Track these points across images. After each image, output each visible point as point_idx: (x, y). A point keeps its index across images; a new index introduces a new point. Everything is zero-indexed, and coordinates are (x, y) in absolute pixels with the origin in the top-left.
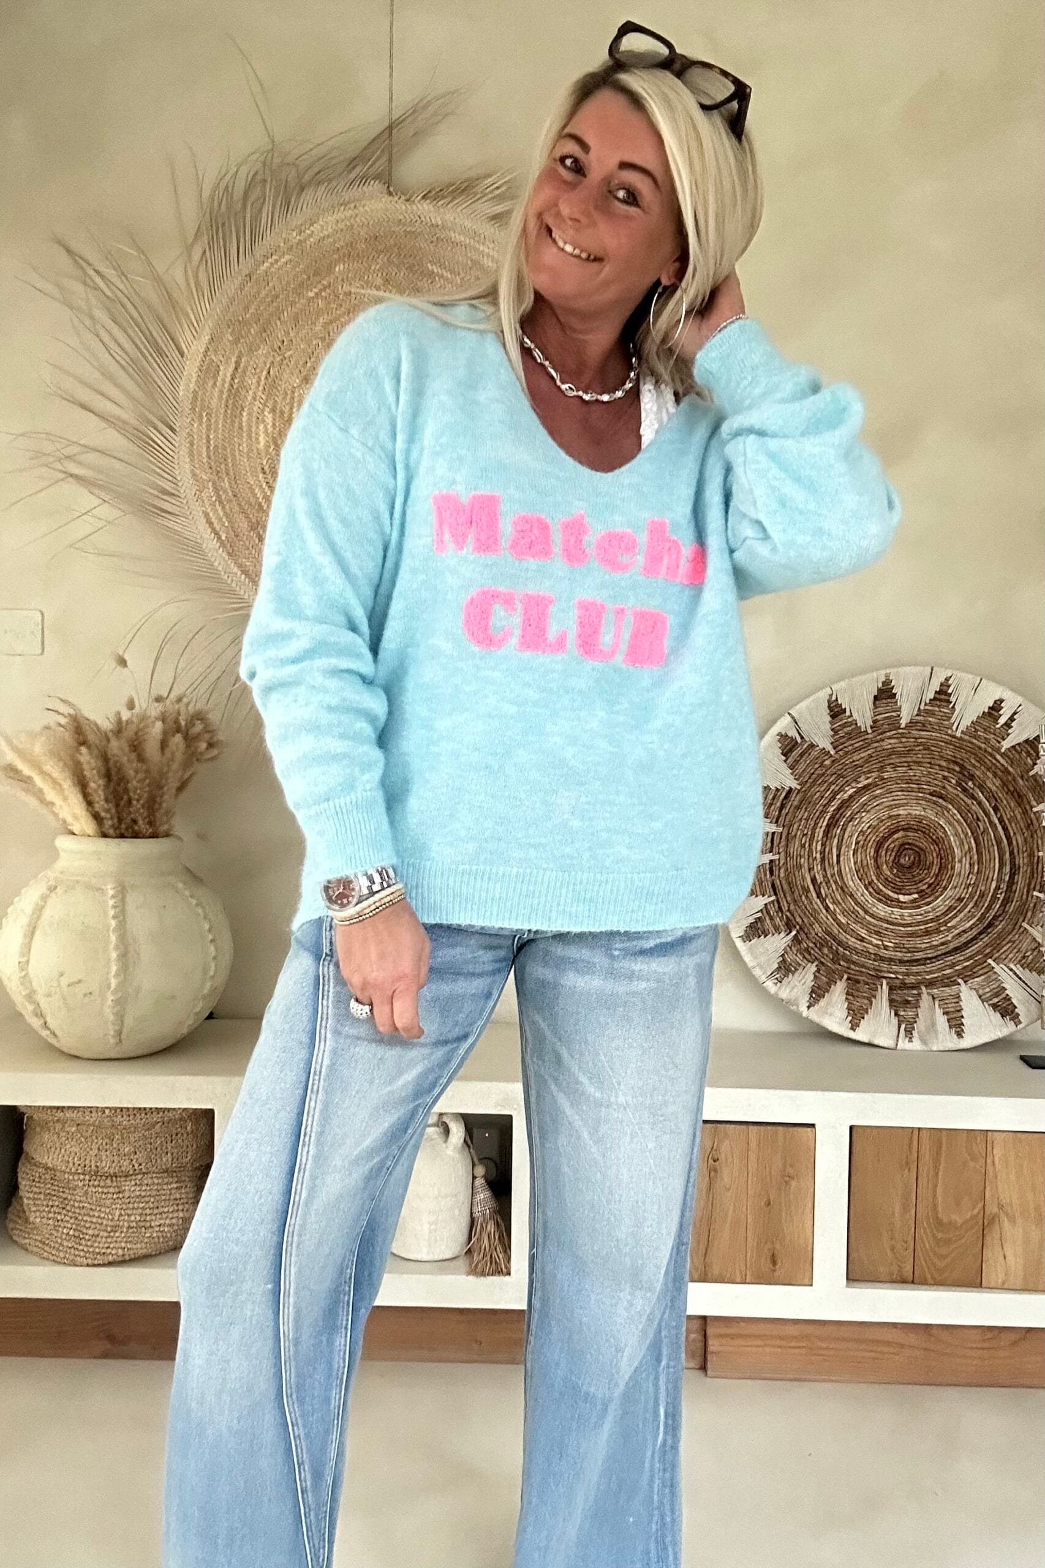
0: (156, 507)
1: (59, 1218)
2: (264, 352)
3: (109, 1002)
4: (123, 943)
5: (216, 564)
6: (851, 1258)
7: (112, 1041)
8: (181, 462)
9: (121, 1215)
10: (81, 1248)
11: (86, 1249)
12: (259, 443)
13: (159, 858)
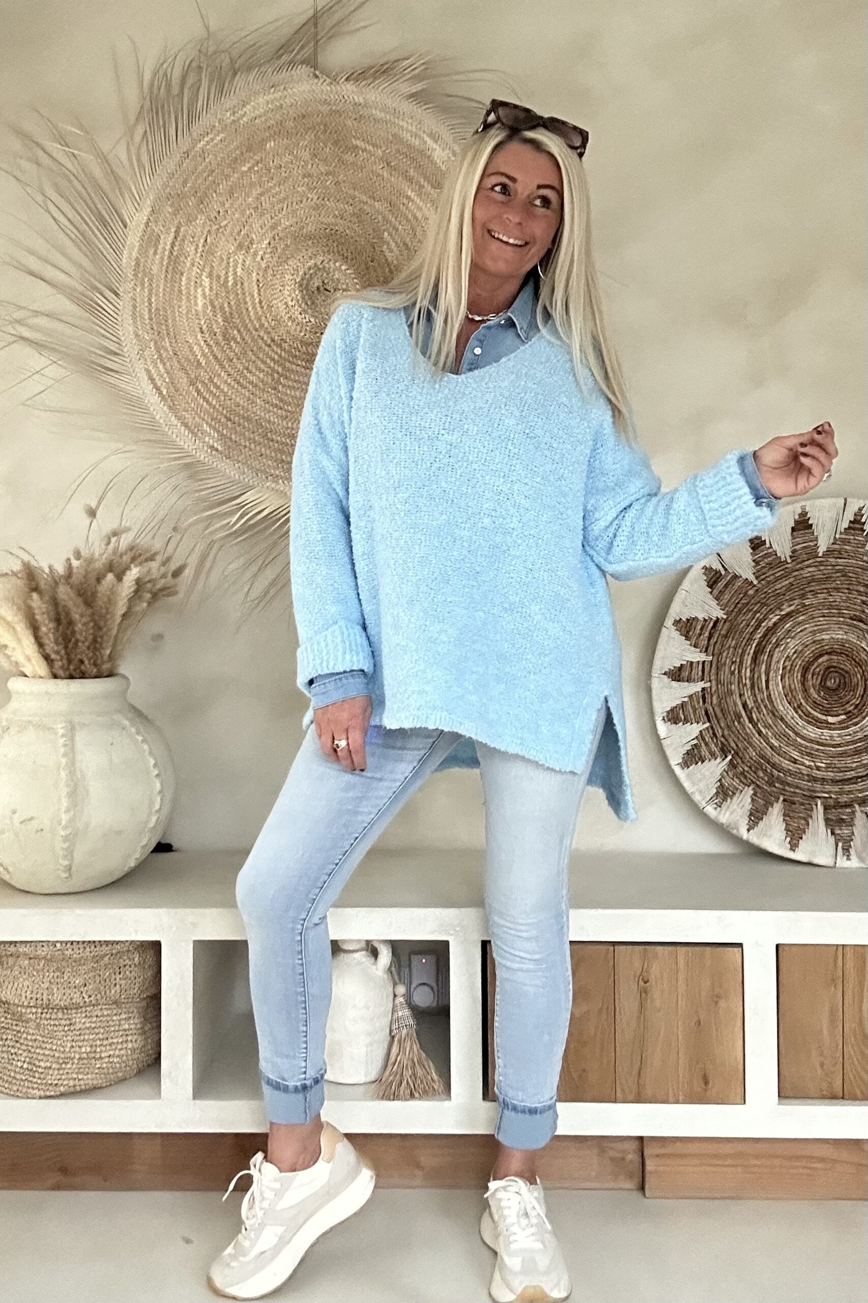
0: (101, 366)
1: (13, 1051)
2: (202, 222)
3: (61, 839)
4: (72, 780)
5: (158, 417)
6: (782, 1077)
7: (64, 875)
8: (125, 325)
9: (72, 1047)
10: (35, 1080)
11: (39, 1081)
12: (197, 305)
13: (107, 697)
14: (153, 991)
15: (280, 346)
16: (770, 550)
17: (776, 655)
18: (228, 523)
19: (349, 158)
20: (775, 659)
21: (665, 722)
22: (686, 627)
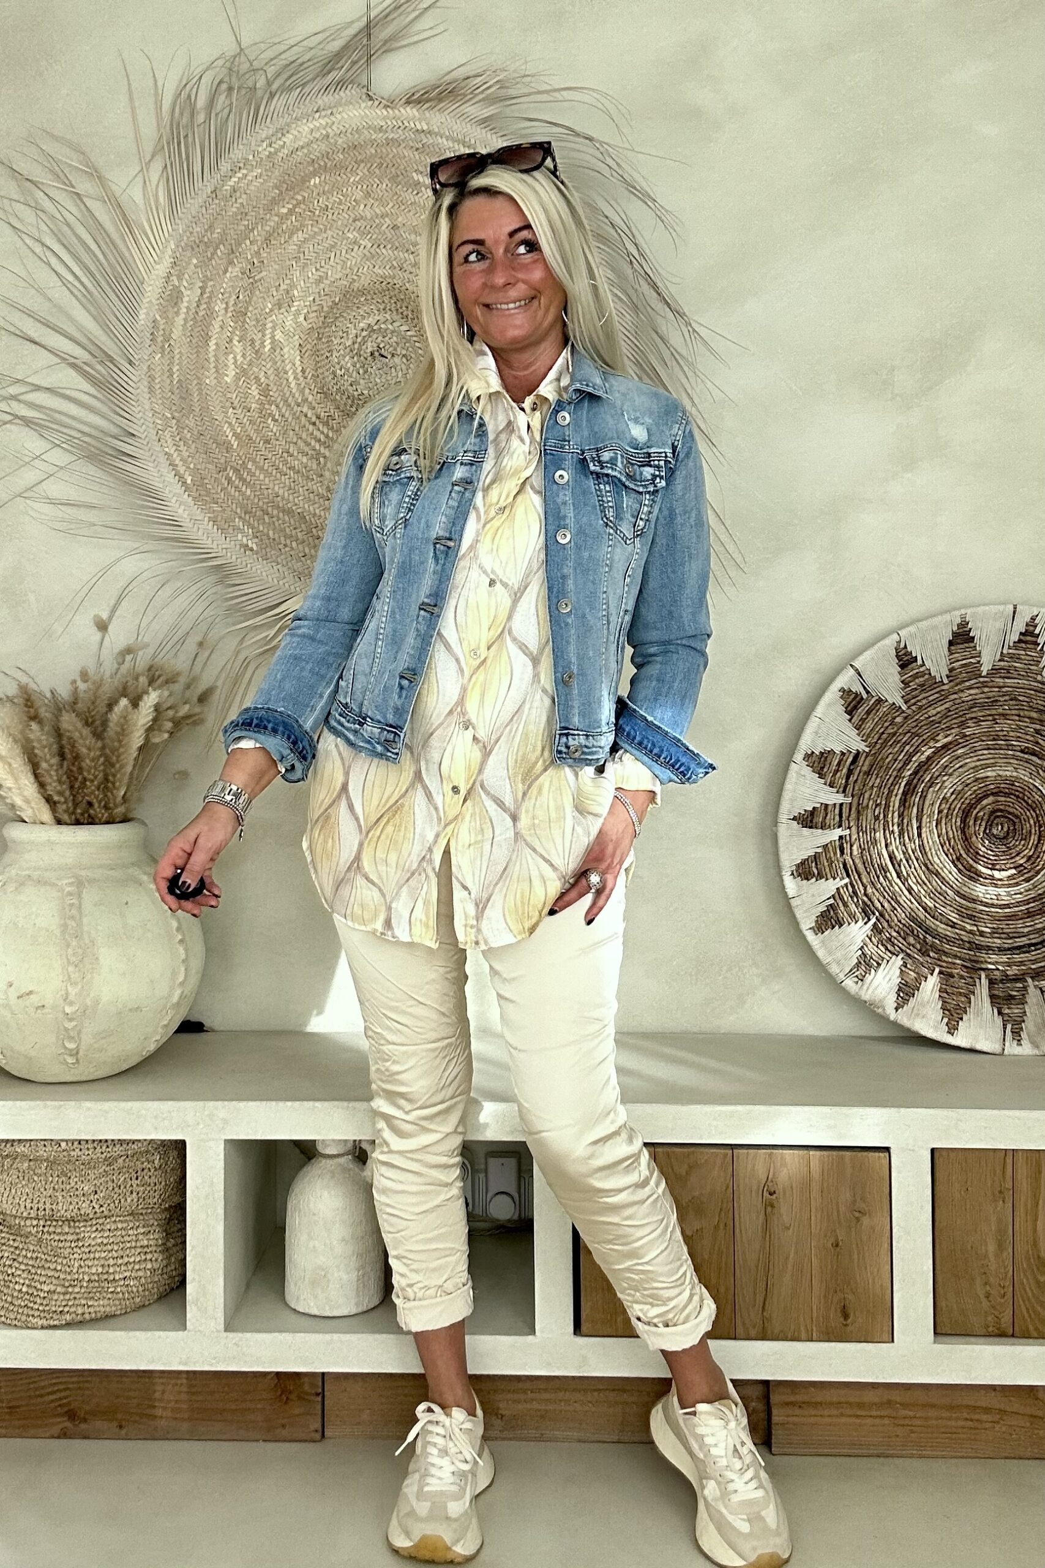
0: (113, 449)
1: (9, 1272)
2: (233, 275)
3: (65, 1017)
4: (80, 947)
5: (180, 511)
6: (936, 1307)
7: (70, 1060)
8: (141, 399)
9: (80, 1265)
10: (36, 1307)
11: (41, 1308)
12: (227, 376)
13: (121, 846)
14: (177, 1199)
15: (326, 424)
16: (922, 669)
17: (929, 796)
18: (267, 636)
19: (409, 196)
20: (927, 803)
21: (795, 878)
22: (820, 763)
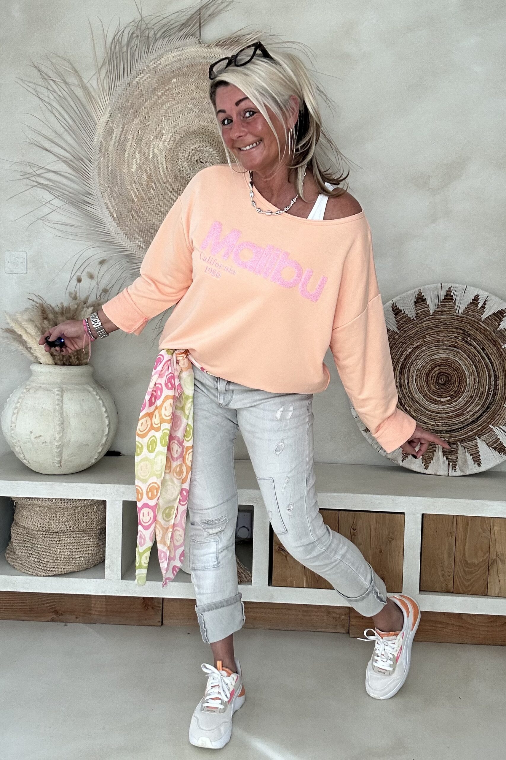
0: (82, 200)
1: (30, 553)
2: (136, 123)
3: (56, 447)
4: (62, 418)
5: (111, 229)
6: (422, 580)
7: (58, 465)
8: (95, 178)
9: (60, 552)
10: (40, 567)
11: (43, 568)
12: (133, 169)
13: (81, 375)
14: (103, 525)
